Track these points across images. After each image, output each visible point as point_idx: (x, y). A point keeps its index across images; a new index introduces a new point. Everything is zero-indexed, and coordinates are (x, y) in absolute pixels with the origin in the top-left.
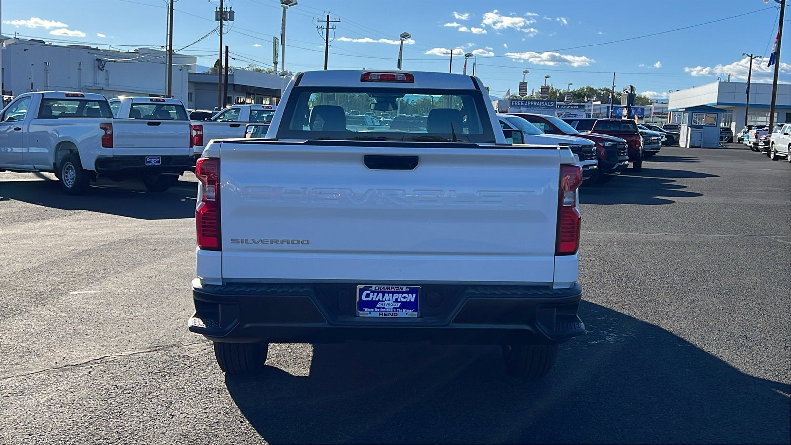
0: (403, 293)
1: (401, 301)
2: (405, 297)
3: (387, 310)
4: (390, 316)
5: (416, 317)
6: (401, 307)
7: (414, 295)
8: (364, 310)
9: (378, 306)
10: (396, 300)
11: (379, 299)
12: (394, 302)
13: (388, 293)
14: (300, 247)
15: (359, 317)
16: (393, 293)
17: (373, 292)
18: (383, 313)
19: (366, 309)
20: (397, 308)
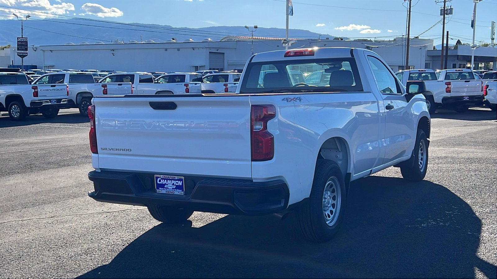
0: (176, 180)
1: (175, 185)
2: (177, 183)
3: (170, 190)
4: (171, 193)
5: (183, 194)
6: (176, 188)
7: (181, 182)
8: (159, 189)
9: (165, 187)
10: (173, 184)
11: (165, 183)
12: (172, 185)
13: (169, 180)
14: (128, 153)
15: (157, 192)
16: (171, 180)
17: (162, 179)
18: (168, 191)
19: (160, 188)
20: (174, 189)
